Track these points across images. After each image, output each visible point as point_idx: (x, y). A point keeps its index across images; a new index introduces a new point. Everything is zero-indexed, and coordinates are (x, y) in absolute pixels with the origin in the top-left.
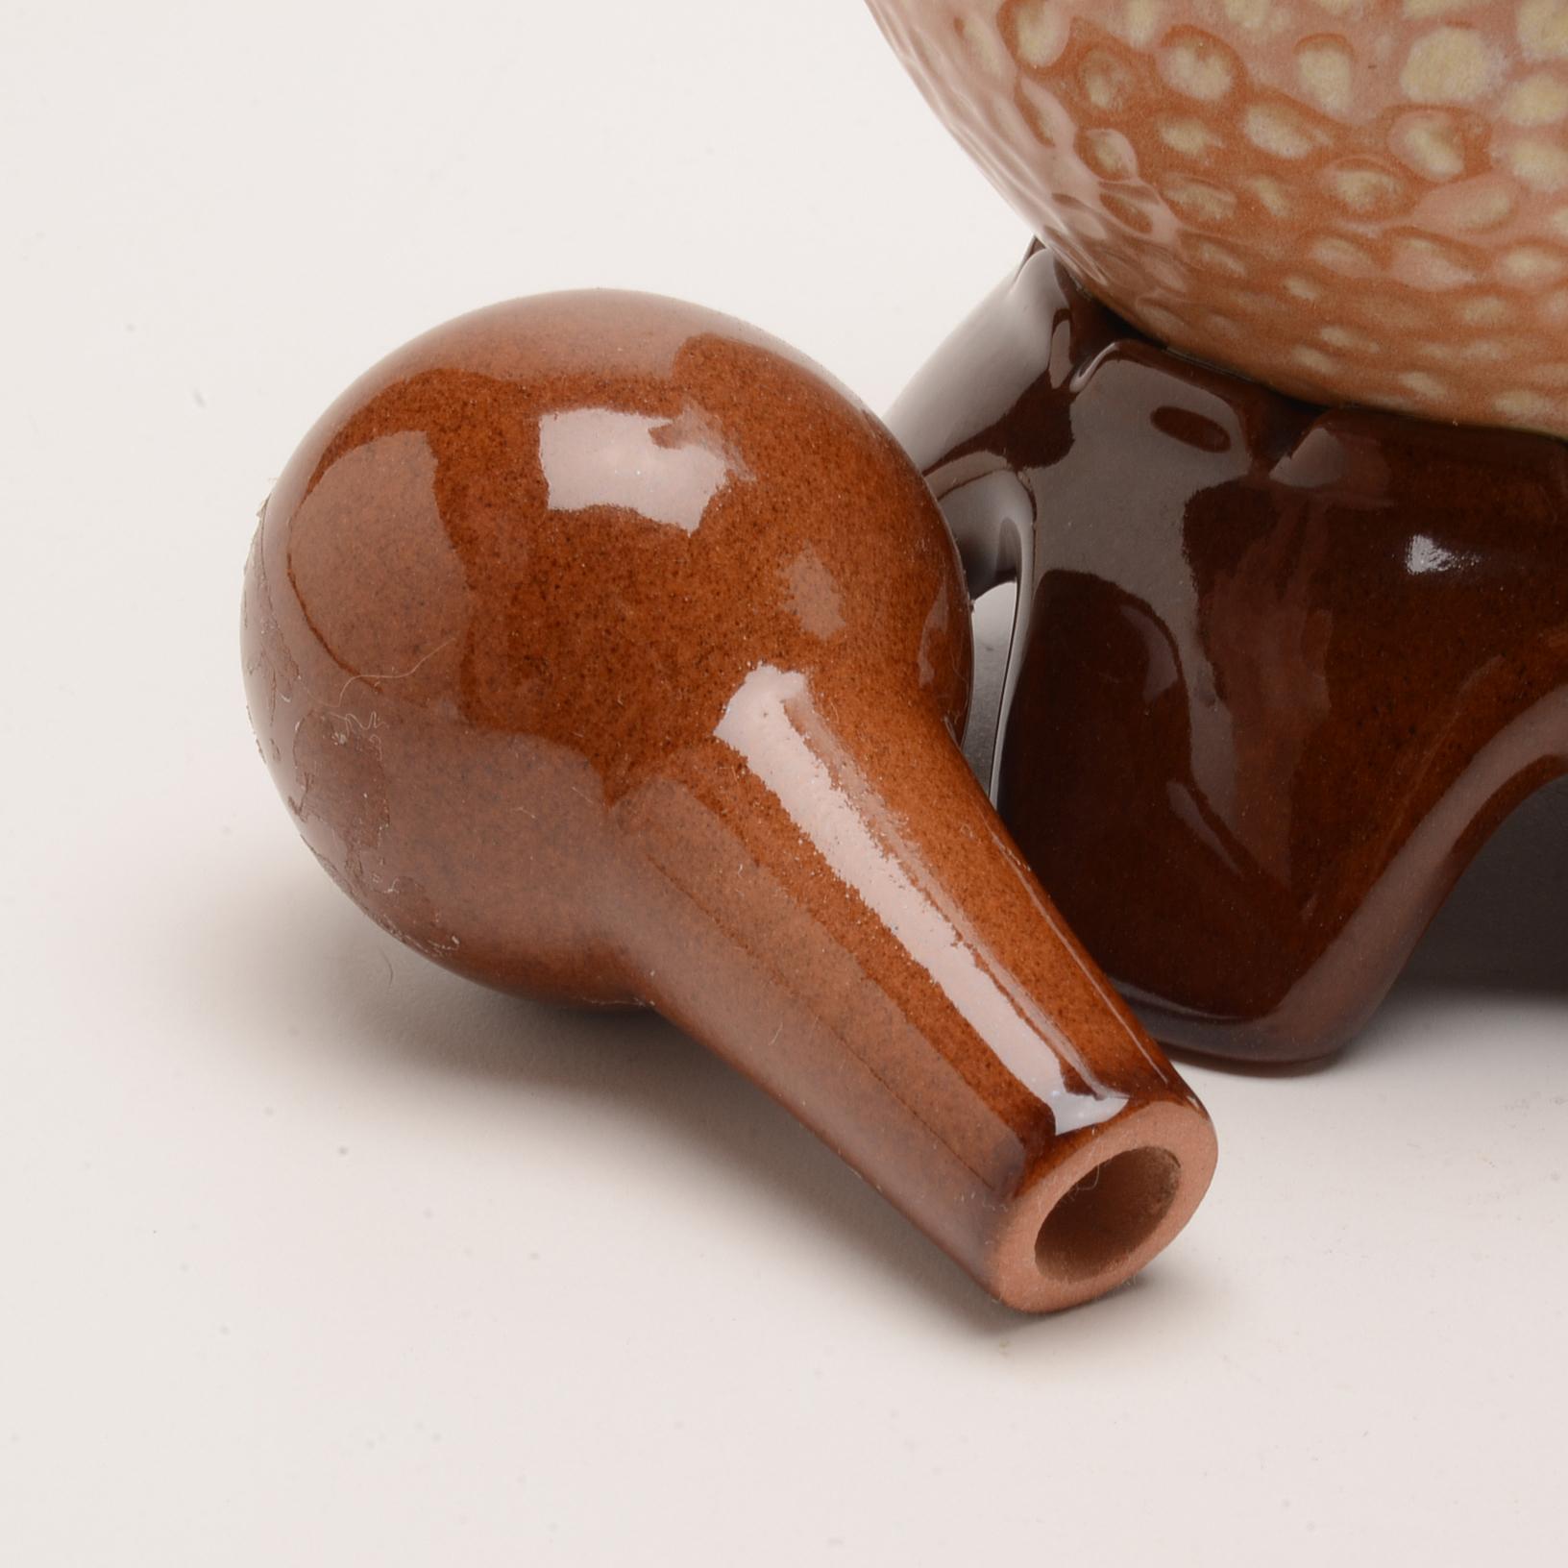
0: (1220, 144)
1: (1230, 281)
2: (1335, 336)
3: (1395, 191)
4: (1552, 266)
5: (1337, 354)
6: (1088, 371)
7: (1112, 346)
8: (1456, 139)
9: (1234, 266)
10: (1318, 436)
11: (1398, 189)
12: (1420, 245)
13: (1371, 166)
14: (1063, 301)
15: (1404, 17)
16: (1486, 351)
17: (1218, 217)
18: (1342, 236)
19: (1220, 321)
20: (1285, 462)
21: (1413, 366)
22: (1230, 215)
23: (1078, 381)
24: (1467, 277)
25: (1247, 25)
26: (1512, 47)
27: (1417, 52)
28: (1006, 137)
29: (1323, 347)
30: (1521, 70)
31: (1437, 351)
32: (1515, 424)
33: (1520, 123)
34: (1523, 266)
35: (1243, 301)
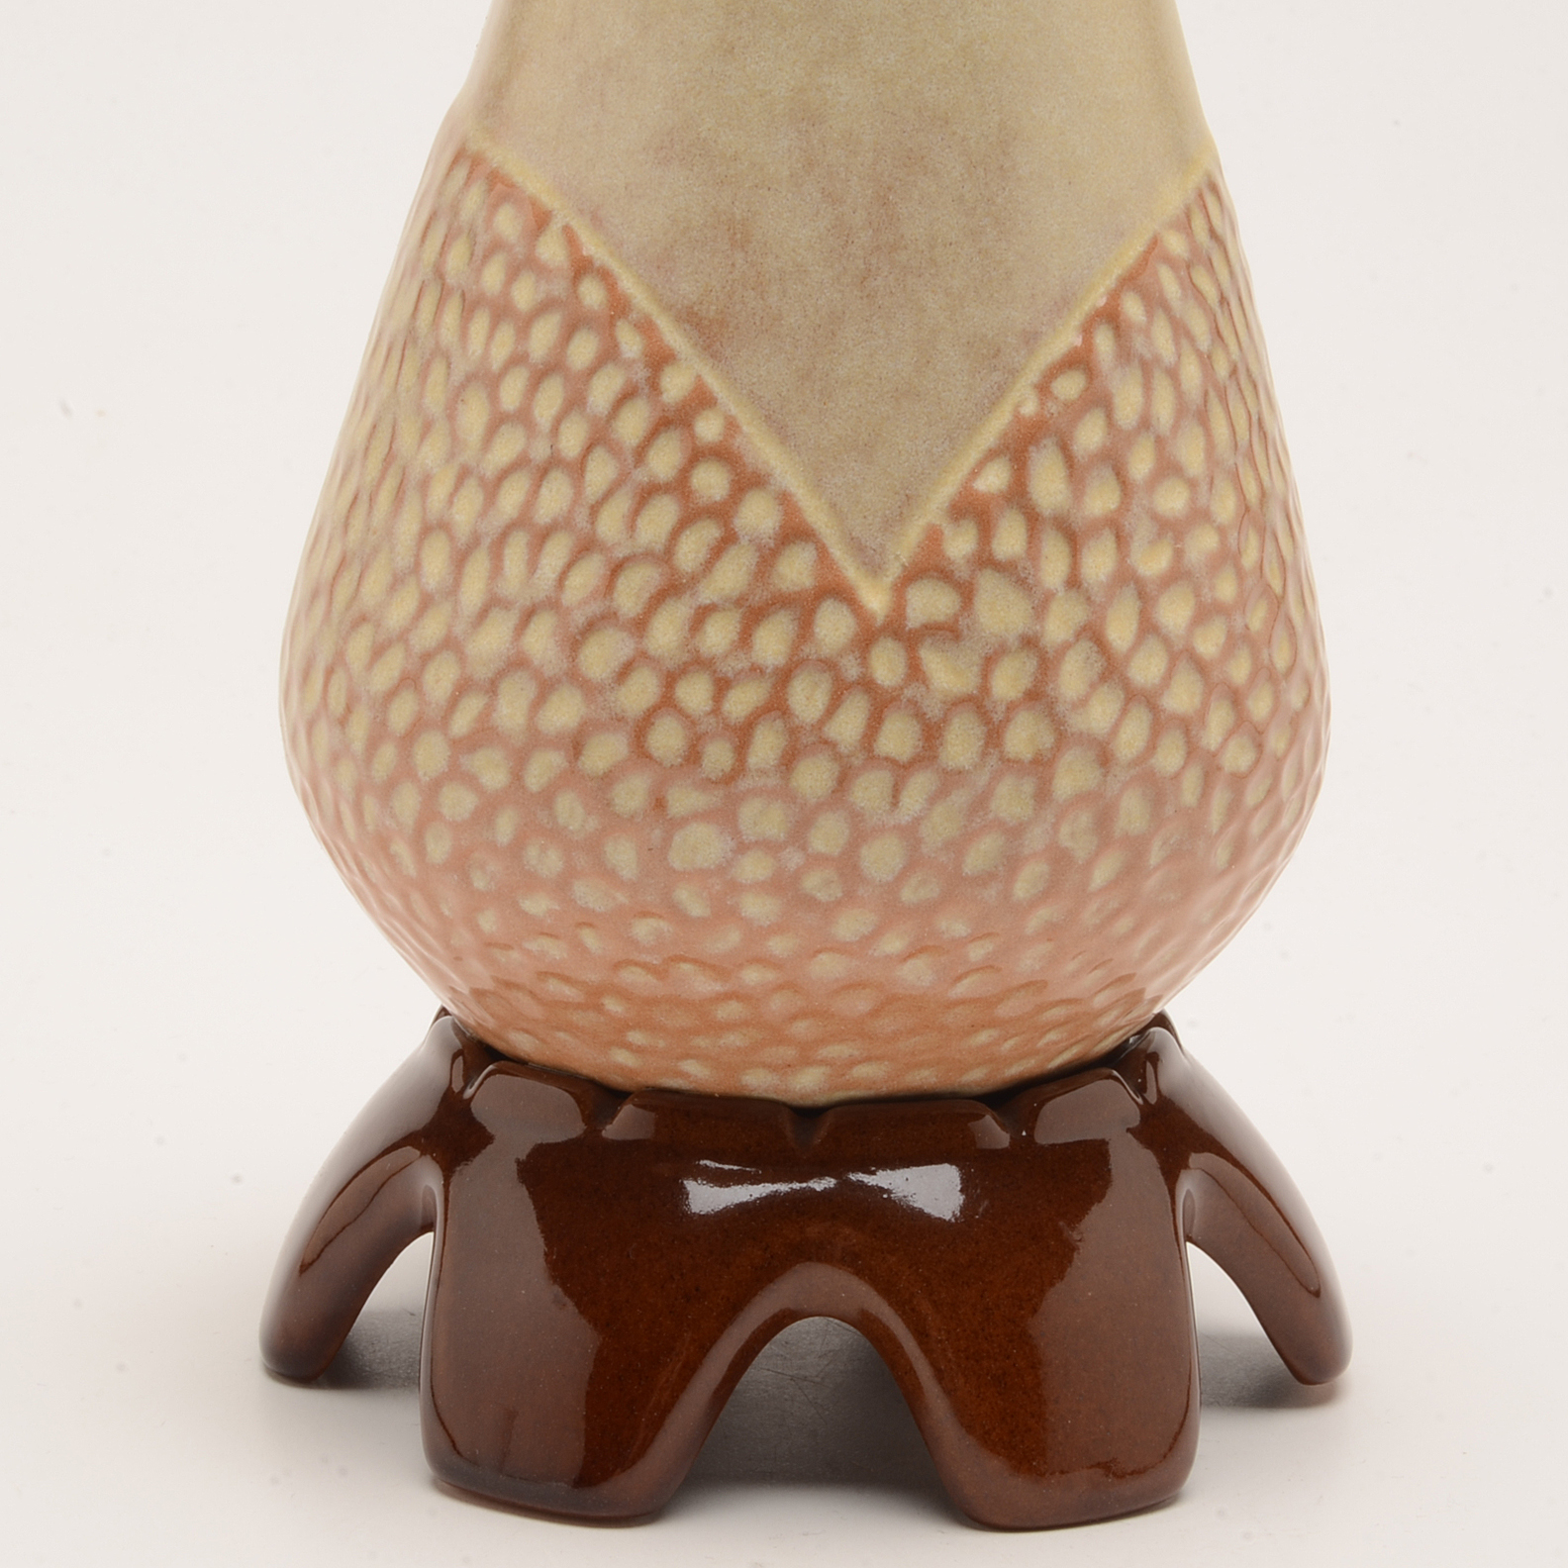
0: (557, 908)
1: (567, 1005)
2: (636, 1037)
3: (669, 931)
4: (770, 976)
5: (638, 1050)
6: (477, 1084)
7: (491, 1067)
8: (704, 894)
9: (569, 992)
10: (627, 1111)
11: (671, 929)
12: (686, 967)
13: (652, 915)
14: (457, 1044)
15: (669, 817)
16: (734, 1040)
17: (558, 958)
18: (637, 964)
19: (561, 1035)
20: (608, 1127)
21: (687, 1056)
22: (565, 956)
23: (469, 1092)
24: (718, 987)
25: (571, 828)
26: (736, 833)
27: (677, 839)
28: (419, 921)
29: (628, 1046)
30: (742, 848)
31: (701, 1042)
32: (755, 1094)
33: (744, 881)
34: (752, 976)
35: (578, 1018)
